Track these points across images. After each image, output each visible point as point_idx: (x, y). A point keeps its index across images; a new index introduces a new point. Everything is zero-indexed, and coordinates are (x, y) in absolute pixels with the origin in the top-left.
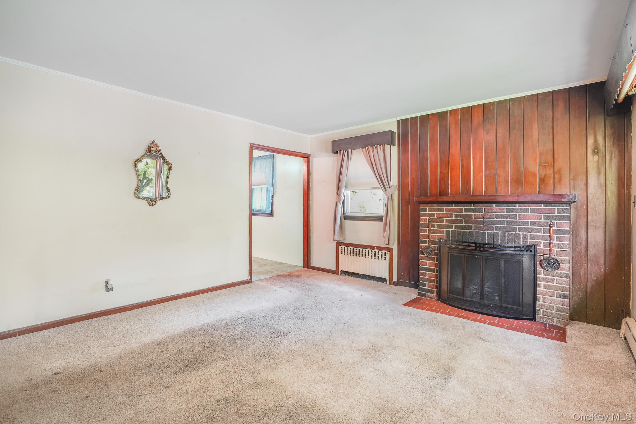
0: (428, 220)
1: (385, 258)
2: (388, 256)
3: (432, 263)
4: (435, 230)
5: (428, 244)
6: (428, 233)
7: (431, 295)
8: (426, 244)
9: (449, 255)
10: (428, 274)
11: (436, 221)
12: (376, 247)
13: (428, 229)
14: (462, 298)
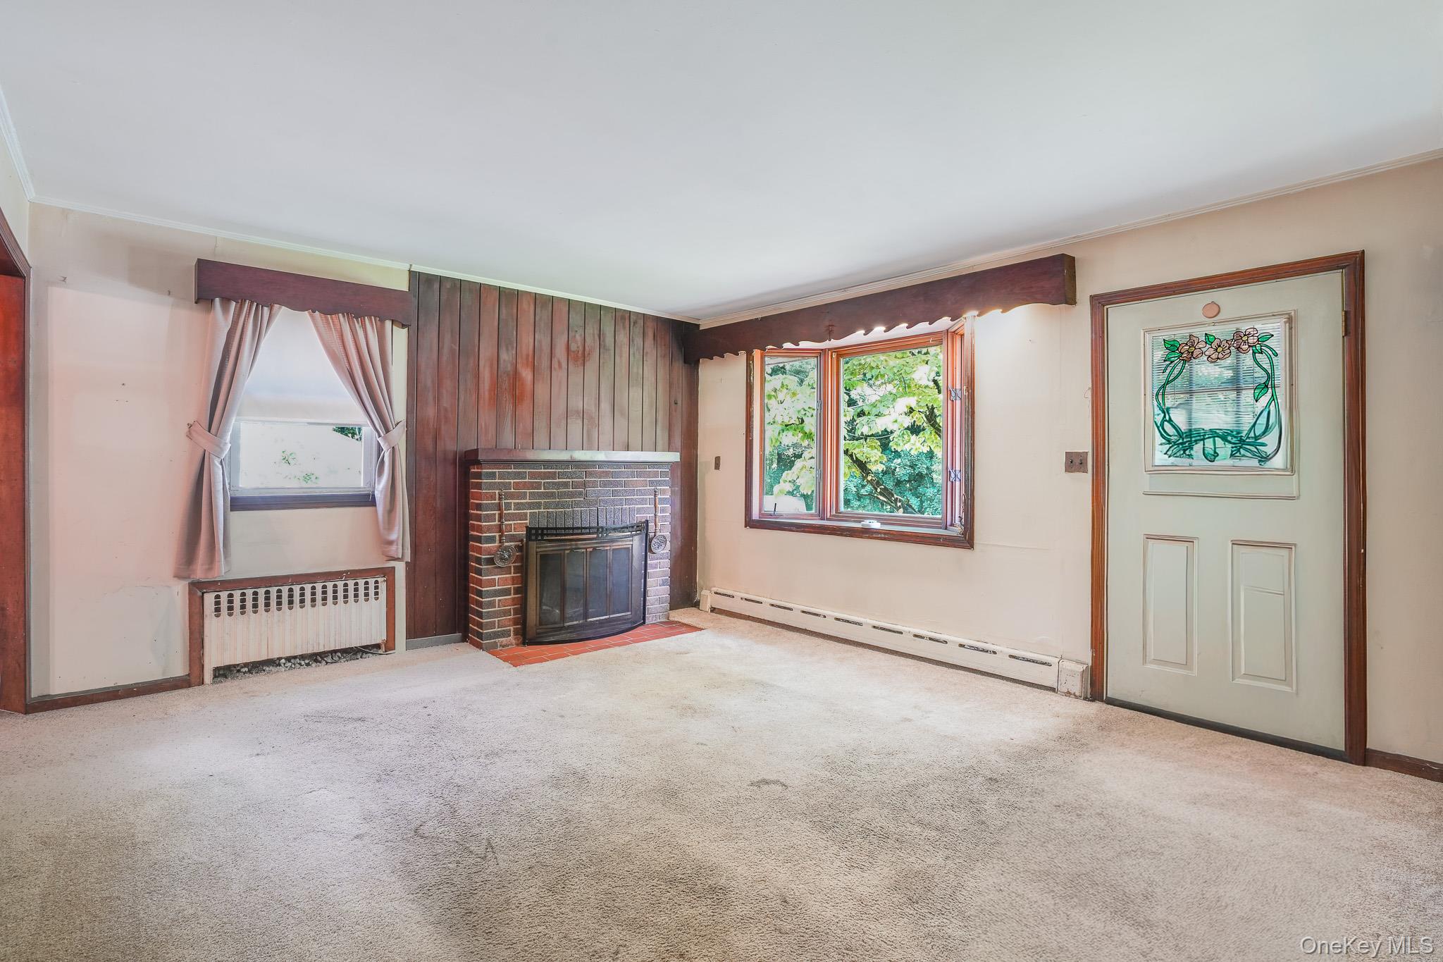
0: (497, 496)
1: (376, 593)
2: (383, 587)
3: (506, 579)
4: (512, 513)
5: (497, 542)
6: (499, 521)
7: (504, 640)
8: (495, 542)
9: (539, 556)
10: (499, 600)
11: (512, 496)
12: (346, 572)
13: (497, 512)
14: (562, 625)
